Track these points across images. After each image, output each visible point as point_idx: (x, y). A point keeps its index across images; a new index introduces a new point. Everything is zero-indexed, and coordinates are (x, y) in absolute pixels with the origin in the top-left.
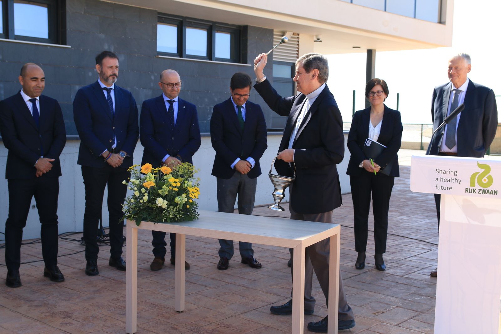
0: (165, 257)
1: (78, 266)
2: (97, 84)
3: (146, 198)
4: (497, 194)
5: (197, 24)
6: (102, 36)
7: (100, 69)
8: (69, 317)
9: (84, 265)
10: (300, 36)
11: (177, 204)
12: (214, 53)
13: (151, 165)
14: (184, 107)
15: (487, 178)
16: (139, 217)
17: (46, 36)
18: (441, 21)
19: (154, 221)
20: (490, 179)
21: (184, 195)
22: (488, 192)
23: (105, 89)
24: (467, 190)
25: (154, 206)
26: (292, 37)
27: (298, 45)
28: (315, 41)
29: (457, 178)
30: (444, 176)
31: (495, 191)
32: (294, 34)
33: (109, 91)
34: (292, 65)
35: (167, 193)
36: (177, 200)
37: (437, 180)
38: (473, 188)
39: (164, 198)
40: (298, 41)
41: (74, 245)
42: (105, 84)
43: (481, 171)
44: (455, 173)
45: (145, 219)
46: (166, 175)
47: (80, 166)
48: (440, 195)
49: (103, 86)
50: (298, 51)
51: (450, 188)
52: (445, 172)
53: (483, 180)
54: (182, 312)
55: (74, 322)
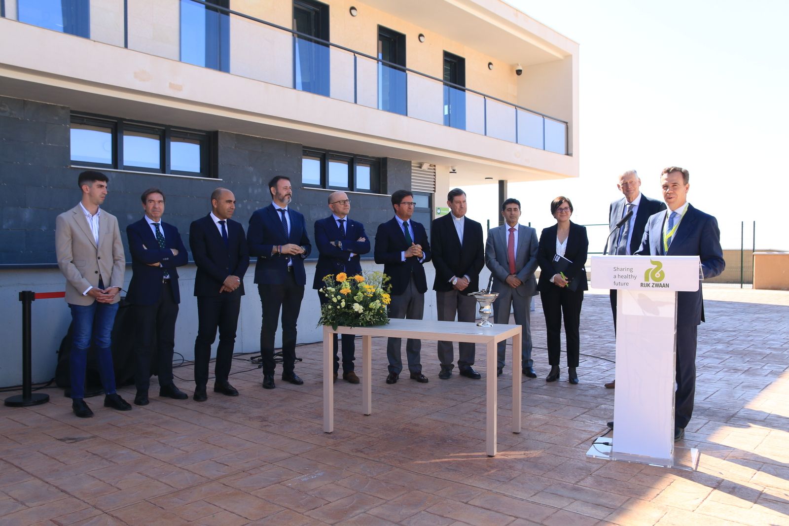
0: (338, 372)
1: (257, 380)
2: (272, 206)
3: (343, 304)
4: (668, 287)
5: (339, 156)
6: (251, 169)
7: (275, 191)
8: (266, 421)
9: (262, 380)
10: (436, 168)
11: (371, 310)
12: (356, 184)
13: (345, 274)
14: (353, 226)
15: (659, 273)
16: (336, 322)
17: (198, 171)
18: (568, 153)
19: (350, 326)
20: (662, 275)
21: (378, 301)
22: (661, 286)
23: (280, 210)
24: (642, 285)
25: (351, 311)
26: (429, 169)
27: (435, 176)
28: (450, 172)
29: (633, 274)
30: (621, 273)
31: (666, 284)
32: (430, 165)
33: (283, 212)
34: (429, 195)
35: (361, 300)
36: (372, 305)
37: (615, 277)
38: (647, 282)
39: (360, 303)
40: (435, 173)
41: (245, 364)
42: (280, 206)
43: (654, 267)
44: (631, 270)
45: (341, 324)
46: (360, 283)
47: (257, 285)
48: (616, 290)
49: (277, 207)
50: (435, 182)
51: (627, 284)
52: (622, 270)
53: (656, 275)
54: (369, 415)
55: (272, 425)
